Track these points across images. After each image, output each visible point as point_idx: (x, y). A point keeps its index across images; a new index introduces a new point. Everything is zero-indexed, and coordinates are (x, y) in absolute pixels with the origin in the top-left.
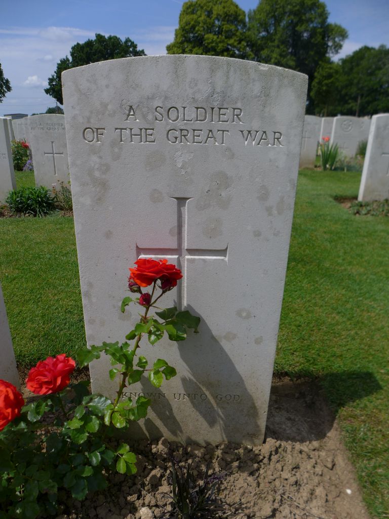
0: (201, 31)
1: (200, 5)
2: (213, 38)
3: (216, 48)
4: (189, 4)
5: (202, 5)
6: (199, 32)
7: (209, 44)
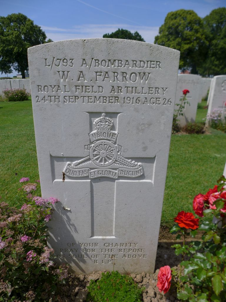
1: (179, 14)
4: (172, 13)
5: (180, 14)
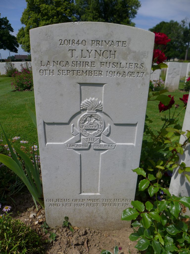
0: (38, 2)
2: (46, 7)
3: (48, 13)
6: (37, 3)
7: (43, 10)
